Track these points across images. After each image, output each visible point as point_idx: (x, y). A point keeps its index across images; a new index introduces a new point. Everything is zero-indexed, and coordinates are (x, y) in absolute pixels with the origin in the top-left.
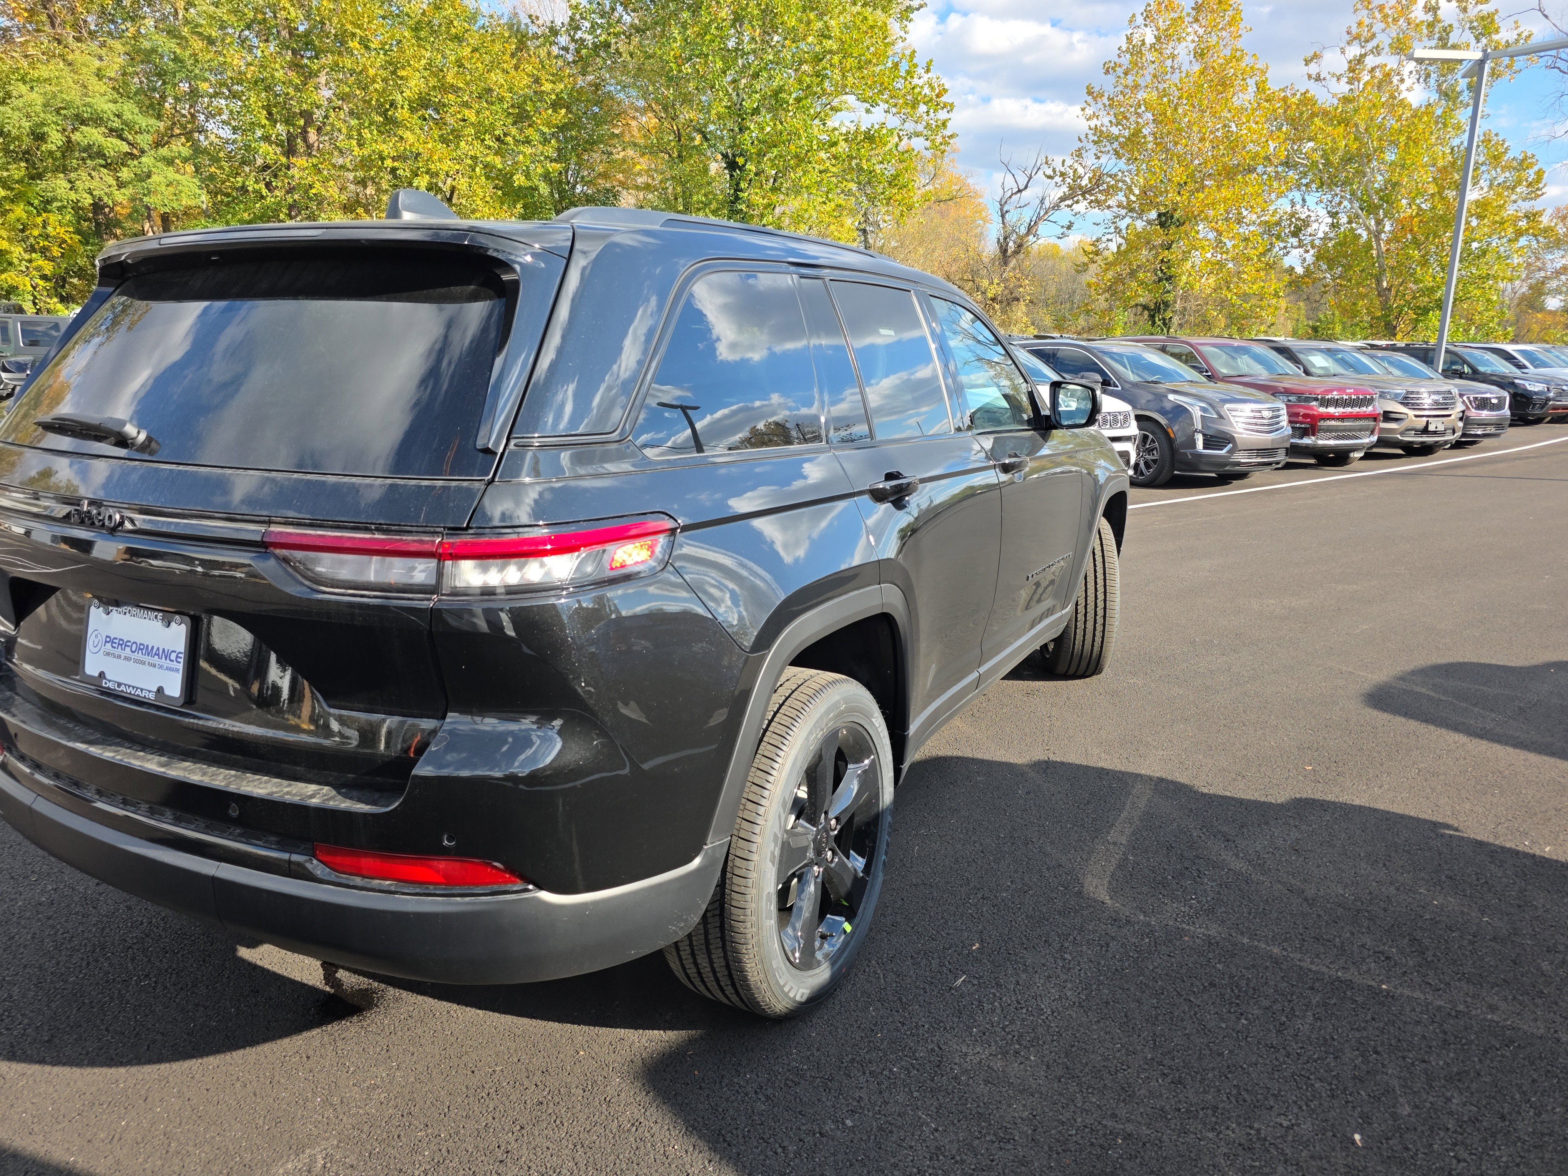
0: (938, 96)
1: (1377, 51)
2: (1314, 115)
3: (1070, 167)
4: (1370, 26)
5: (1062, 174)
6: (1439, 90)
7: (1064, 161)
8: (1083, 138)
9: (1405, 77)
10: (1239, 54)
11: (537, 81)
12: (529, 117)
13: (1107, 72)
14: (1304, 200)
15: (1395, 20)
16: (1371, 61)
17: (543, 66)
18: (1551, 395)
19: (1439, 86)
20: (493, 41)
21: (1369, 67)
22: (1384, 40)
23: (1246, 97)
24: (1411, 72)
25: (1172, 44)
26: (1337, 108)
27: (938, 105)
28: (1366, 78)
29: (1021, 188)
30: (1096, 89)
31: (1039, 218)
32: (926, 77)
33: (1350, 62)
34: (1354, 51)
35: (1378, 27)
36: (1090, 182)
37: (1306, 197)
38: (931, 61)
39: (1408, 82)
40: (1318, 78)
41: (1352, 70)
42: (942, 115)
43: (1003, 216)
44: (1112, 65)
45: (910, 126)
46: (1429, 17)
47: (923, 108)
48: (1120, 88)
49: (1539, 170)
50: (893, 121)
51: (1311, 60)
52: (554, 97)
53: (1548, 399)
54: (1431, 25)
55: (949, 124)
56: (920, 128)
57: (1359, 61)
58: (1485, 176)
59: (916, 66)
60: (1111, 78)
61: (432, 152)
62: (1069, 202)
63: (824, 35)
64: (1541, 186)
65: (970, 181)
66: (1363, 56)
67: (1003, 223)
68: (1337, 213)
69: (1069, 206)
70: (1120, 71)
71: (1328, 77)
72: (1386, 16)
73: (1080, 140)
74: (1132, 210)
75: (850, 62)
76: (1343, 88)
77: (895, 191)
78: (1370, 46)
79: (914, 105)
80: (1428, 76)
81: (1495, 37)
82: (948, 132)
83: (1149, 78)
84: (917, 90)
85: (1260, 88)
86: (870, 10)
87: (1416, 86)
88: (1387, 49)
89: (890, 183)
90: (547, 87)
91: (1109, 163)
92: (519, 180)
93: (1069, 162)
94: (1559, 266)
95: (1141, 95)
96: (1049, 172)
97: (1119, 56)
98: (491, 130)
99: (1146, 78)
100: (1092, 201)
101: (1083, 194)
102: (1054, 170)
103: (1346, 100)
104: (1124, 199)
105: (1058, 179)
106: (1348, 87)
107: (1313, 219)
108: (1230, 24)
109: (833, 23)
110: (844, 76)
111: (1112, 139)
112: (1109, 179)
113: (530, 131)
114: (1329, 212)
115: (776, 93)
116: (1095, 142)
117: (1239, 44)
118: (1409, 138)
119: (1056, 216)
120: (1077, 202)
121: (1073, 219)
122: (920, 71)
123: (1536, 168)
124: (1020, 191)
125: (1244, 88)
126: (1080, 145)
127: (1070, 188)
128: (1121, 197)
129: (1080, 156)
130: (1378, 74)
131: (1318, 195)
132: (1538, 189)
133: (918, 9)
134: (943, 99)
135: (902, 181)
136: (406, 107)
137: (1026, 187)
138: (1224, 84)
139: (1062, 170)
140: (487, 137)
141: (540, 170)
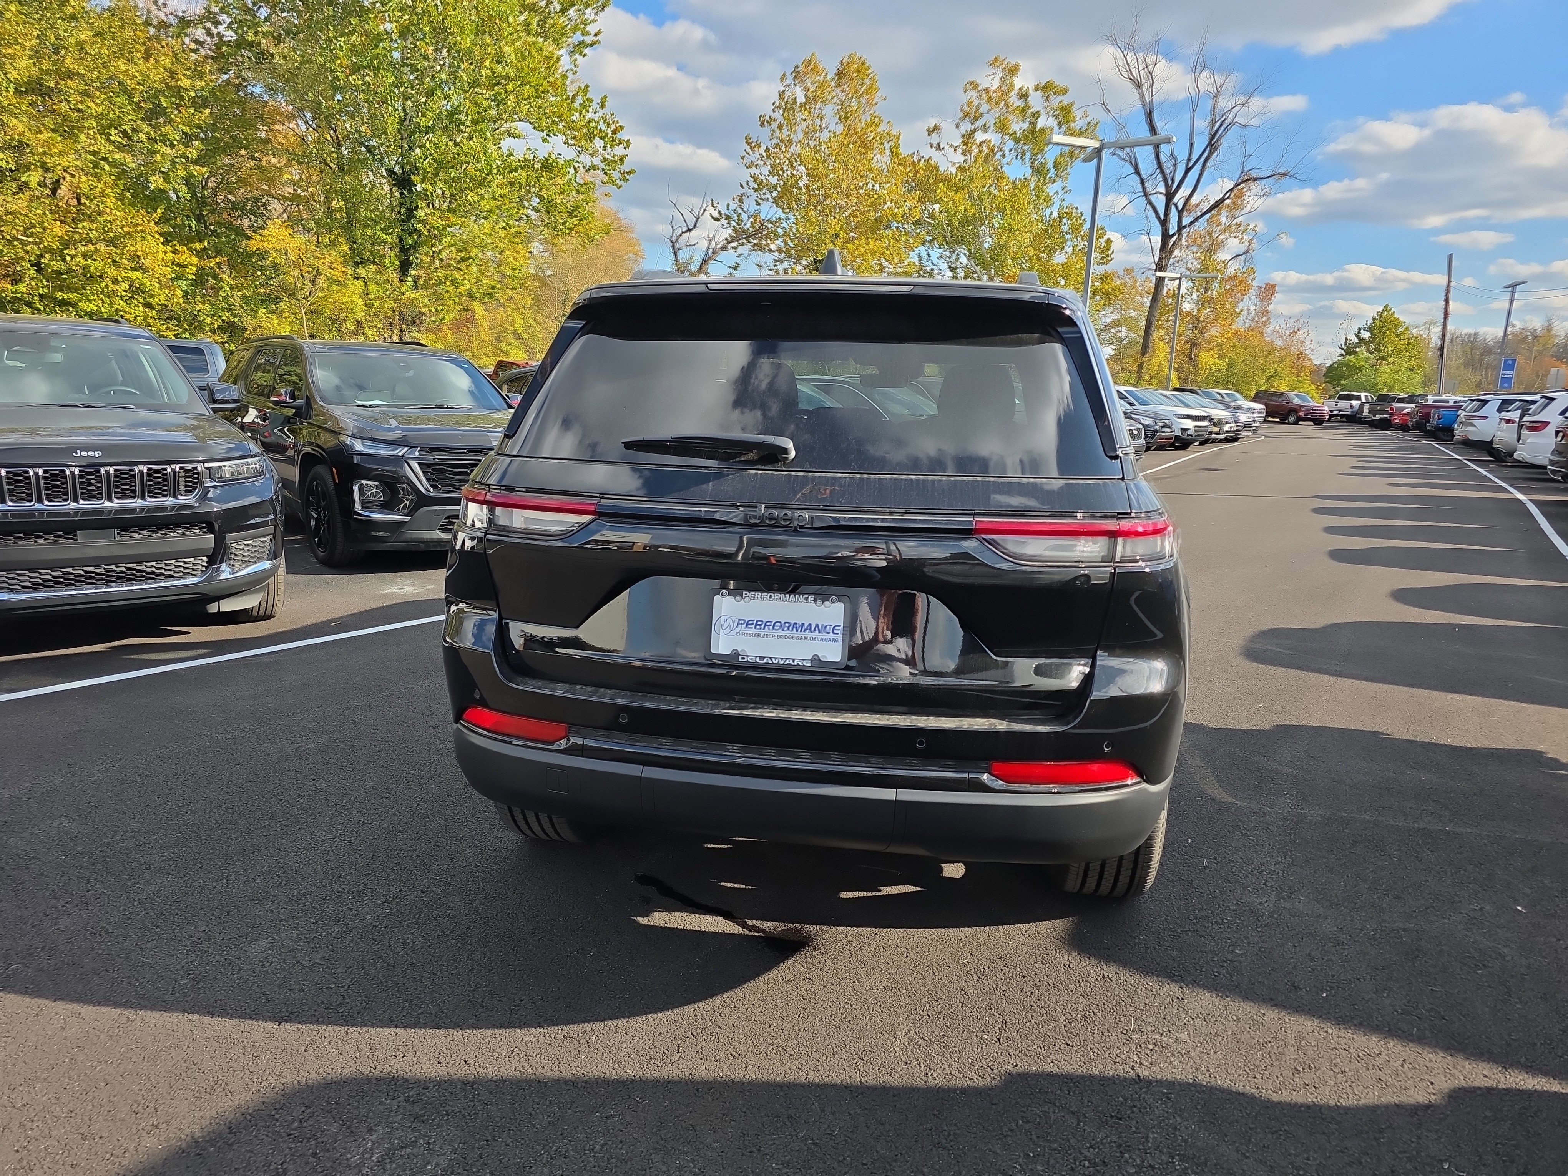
0: (614, 132)
1: (985, 129)
2: (937, 181)
3: (735, 211)
4: (979, 106)
5: (728, 218)
6: (1032, 167)
7: (728, 205)
8: (744, 184)
9: (1007, 152)
10: (877, 120)
11: (172, 74)
12: (164, 112)
13: (762, 125)
14: (929, 255)
15: (998, 103)
16: (980, 137)
17: (177, 59)
18: (1157, 427)
19: (1032, 163)
20: (122, 27)
21: (978, 142)
22: (989, 118)
23: (881, 160)
24: (1011, 150)
25: (819, 105)
26: (956, 175)
27: (613, 140)
28: (975, 151)
29: (691, 227)
30: (754, 140)
31: (709, 258)
32: (600, 114)
33: (963, 136)
34: (966, 127)
35: (985, 108)
36: (752, 227)
37: (930, 252)
38: (605, 97)
39: (1008, 157)
40: (938, 148)
41: (965, 143)
42: (619, 151)
43: (675, 253)
44: (767, 118)
45: (586, 159)
46: (1021, 103)
47: (598, 143)
48: (775, 141)
49: (1109, 239)
50: (569, 153)
51: (933, 130)
52: (193, 94)
53: (1156, 431)
54: (1024, 110)
55: (625, 161)
56: (596, 161)
57: (970, 135)
58: (1069, 243)
59: (590, 100)
60: (766, 130)
61: (49, 145)
62: (735, 244)
63: (499, 59)
64: (1110, 252)
65: (621, 215)
66: (973, 131)
67: (676, 260)
68: (956, 268)
69: (735, 248)
70: (775, 125)
71: (946, 147)
72: (990, 99)
73: (742, 186)
74: (790, 256)
75: (527, 90)
76: (959, 159)
77: (575, 221)
78: (979, 123)
79: (590, 137)
80: (1023, 154)
81: (1072, 125)
82: (625, 167)
83: (801, 135)
84: (593, 125)
85: (894, 153)
86: (542, 40)
87: (1014, 161)
88: (992, 128)
89: (570, 214)
90: (185, 83)
91: (769, 211)
92: (156, 182)
93: (733, 206)
94: (1109, 320)
95: (795, 149)
96: (716, 215)
97: (774, 112)
98: (115, 123)
99: (798, 134)
100: (755, 245)
101: (747, 238)
102: (720, 213)
103: (961, 169)
104: (783, 244)
105: (724, 222)
106: (962, 158)
107: (936, 272)
108: (867, 92)
109: (507, 49)
110: (518, 103)
111: (772, 188)
112: (770, 225)
113: (167, 129)
114: (950, 267)
115: (451, 114)
116: (755, 190)
117: (875, 110)
118: (1013, 207)
119: (723, 255)
120: (742, 245)
121: (738, 260)
122: (595, 105)
123: (1106, 237)
124: (689, 230)
125: (882, 152)
126: (742, 191)
127: (735, 230)
128: (780, 242)
129: (741, 201)
130: (984, 148)
131: (941, 251)
132: (1108, 256)
133: (591, 45)
134: (618, 136)
135: (583, 212)
136: (12, 90)
137: (695, 227)
138: (865, 146)
139: (727, 212)
140: (113, 131)
141: (181, 173)
